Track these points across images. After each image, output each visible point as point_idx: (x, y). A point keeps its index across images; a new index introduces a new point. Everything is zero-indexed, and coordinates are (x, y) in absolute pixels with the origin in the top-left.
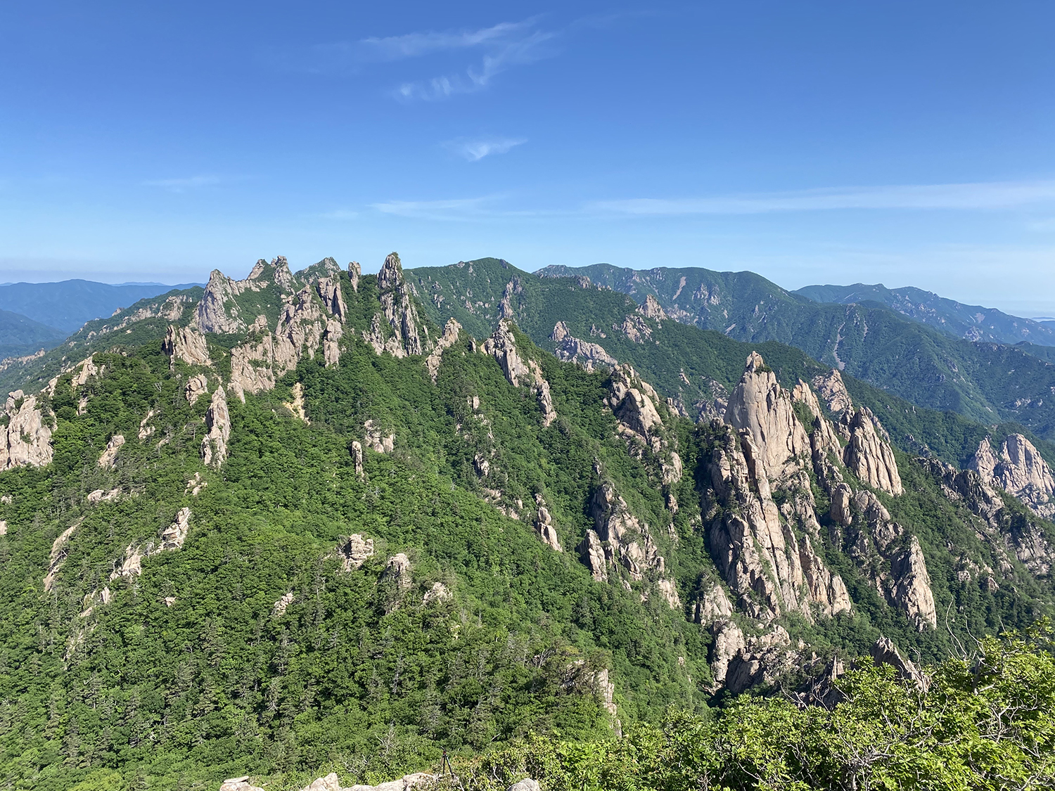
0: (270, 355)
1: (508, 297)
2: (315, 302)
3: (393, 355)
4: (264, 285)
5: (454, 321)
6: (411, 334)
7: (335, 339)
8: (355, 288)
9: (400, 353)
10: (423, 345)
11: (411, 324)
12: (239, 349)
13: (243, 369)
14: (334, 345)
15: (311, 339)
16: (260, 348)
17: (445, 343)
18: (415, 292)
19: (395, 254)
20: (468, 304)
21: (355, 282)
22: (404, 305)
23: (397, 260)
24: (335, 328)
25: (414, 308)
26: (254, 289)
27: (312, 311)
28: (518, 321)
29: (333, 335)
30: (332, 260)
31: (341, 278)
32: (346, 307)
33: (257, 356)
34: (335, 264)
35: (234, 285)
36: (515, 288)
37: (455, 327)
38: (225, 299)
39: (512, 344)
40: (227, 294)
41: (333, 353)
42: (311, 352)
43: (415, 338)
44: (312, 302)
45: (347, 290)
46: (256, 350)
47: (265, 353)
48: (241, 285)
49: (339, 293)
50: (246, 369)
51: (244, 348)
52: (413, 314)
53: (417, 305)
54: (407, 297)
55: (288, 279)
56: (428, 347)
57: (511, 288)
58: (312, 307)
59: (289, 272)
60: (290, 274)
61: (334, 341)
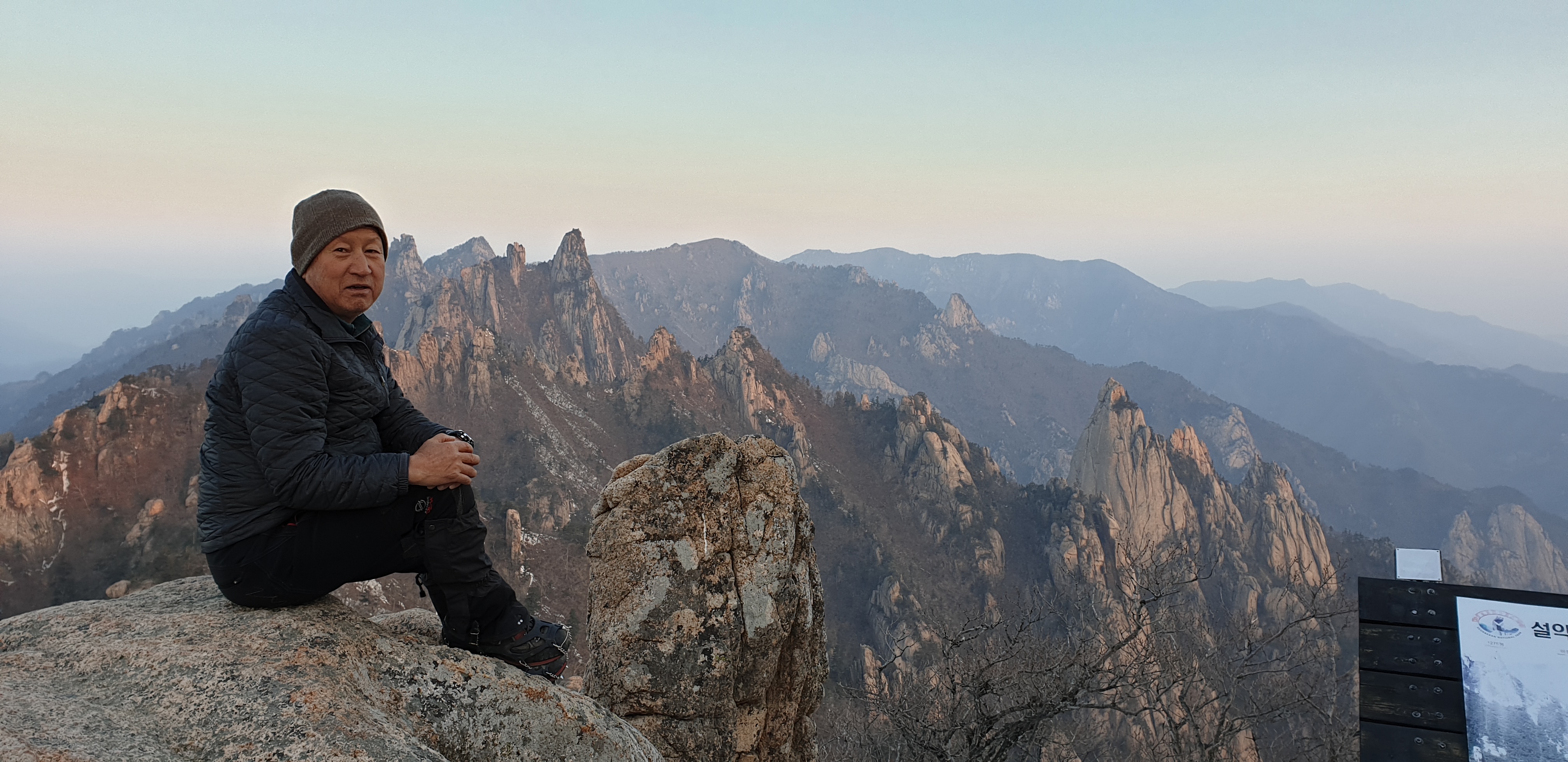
1: (745, 296)
2: (456, 302)
3: (572, 380)
5: (664, 331)
6: (599, 350)
7: (484, 356)
8: (516, 282)
9: (582, 379)
10: (617, 366)
11: (598, 335)
14: (482, 367)
15: (448, 357)
19: (577, 232)
21: (516, 272)
22: (588, 307)
23: (580, 241)
24: (484, 340)
25: (604, 312)
27: (451, 317)
29: (482, 351)
30: (482, 240)
31: (496, 268)
32: (502, 309)
34: (487, 246)
36: (753, 284)
37: (664, 341)
39: (750, 364)
41: (482, 378)
42: (448, 377)
43: (605, 356)
44: (450, 302)
45: (504, 285)
49: (491, 289)
52: (602, 321)
53: (609, 307)
54: (594, 296)
55: (416, 269)
56: (625, 369)
57: (749, 283)
58: (450, 311)
59: (417, 258)
60: (420, 262)
61: (482, 361)
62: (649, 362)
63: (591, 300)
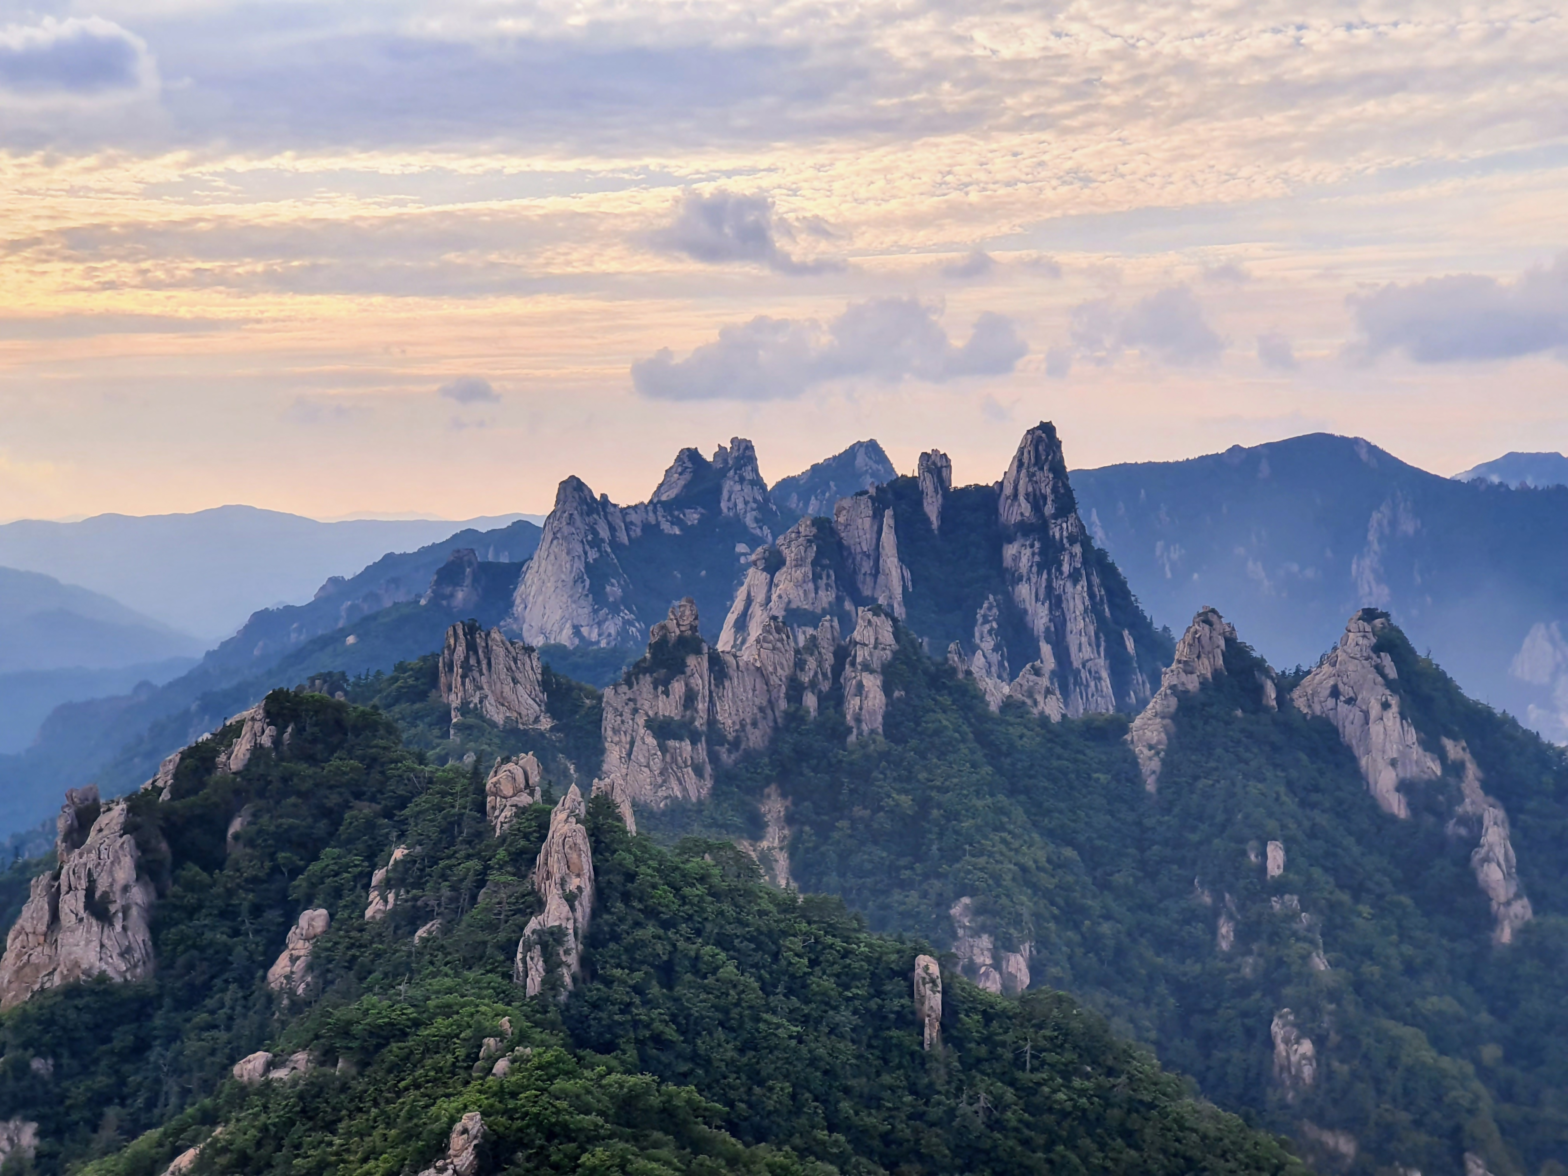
0: (702, 706)
2: (826, 561)
3: (1035, 713)
4: (693, 517)
6: (1087, 654)
7: (876, 665)
8: (934, 524)
9: (1053, 708)
10: (1121, 686)
12: (624, 688)
13: (632, 743)
14: (872, 683)
15: (811, 663)
16: (678, 687)
17: (1185, 679)
19: (1047, 428)
20: (1254, 569)
21: (933, 508)
23: (1053, 443)
24: (875, 633)
25: (1096, 580)
26: (666, 528)
27: (816, 590)
29: (871, 654)
30: (873, 447)
31: (897, 497)
32: (908, 574)
33: (667, 708)
34: (882, 459)
35: (617, 520)
36: (1396, 522)
37: (1214, 636)
38: (593, 555)
40: (598, 543)
41: (871, 701)
42: (810, 701)
43: (1097, 665)
44: (815, 562)
45: (911, 529)
46: (666, 693)
47: (690, 698)
48: (634, 517)
49: (888, 538)
50: (638, 742)
51: (635, 687)
52: (1092, 596)
54: (1078, 548)
55: (755, 500)
57: (1385, 522)
59: (758, 482)
60: (763, 486)
61: (872, 672)
62: (1183, 676)
63: (1072, 556)
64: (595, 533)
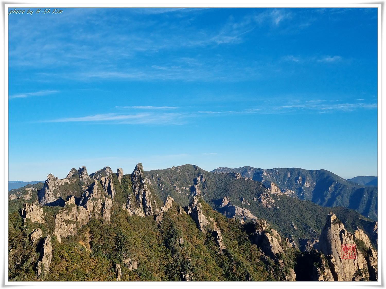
0: (75, 217)
1: (198, 184)
2: (100, 189)
3: (138, 216)
4: (74, 181)
5: (170, 197)
6: (148, 205)
7: (109, 208)
8: (120, 181)
9: (142, 215)
10: (154, 210)
11: (147, 199)
12: (60, 214)
13: (61, 225)
14: (108, 211)
15: (96, 208)
16: (70, 214)
17: (165, 209)
18: (150, 183)
19: (140, 164)
20: (177, 188)
21: (120, 178)
22: (144, 189)
23: (141, 167)
24: (109, 202)
25: (149, 191)
26: (69, 183)
27: (98, 194)
28: (203, 196)
29: (108, 206)
30: (109, 167)
31: (113, 177)
32: (115, 191)
33: (68, 218)
34: (110, 170)
35: (59, 182)
36: (201, 179)
37: (170, 201)
38: (54, 188)
39: (201, 209)
40: (55, 186)
41: (108, 215)
42: (97, 216)
43: (150, 206)
44: (98, 189)
45: (116, 183)
46: (68, 215)
47: (73, 216)
48: (62, 181)
49: (111, 184)
51: (62, 214)
52: (148, 194)
53: (151, 189)
54: (146, 185)
55: (86, 178)
56: (156, 211)
57: (199, 180)
58: (98, 192)
59: (87, 174)
60: (88, 175)
61: (108, 209)
62: (165, 208)
64: (55, 185)
